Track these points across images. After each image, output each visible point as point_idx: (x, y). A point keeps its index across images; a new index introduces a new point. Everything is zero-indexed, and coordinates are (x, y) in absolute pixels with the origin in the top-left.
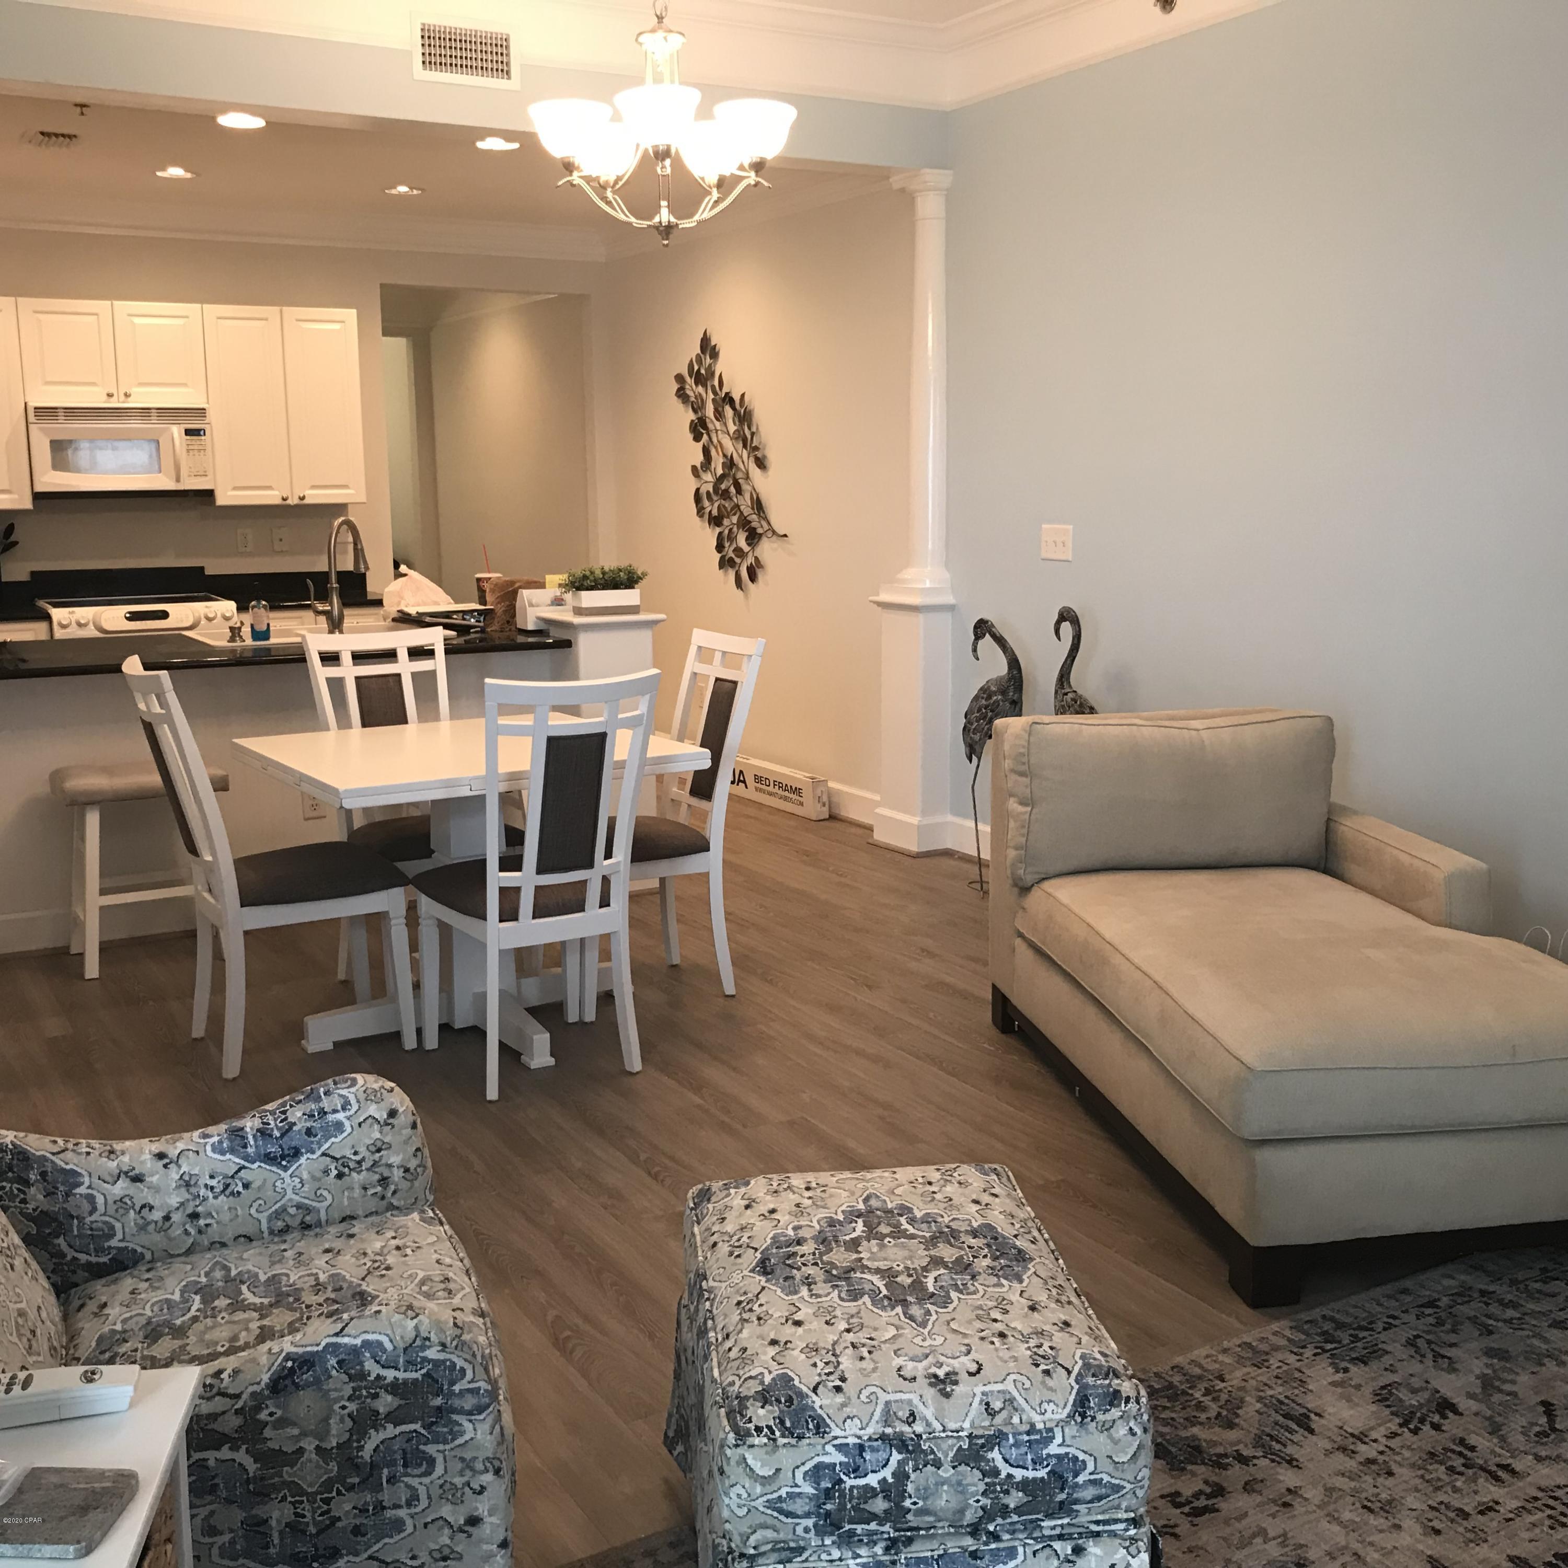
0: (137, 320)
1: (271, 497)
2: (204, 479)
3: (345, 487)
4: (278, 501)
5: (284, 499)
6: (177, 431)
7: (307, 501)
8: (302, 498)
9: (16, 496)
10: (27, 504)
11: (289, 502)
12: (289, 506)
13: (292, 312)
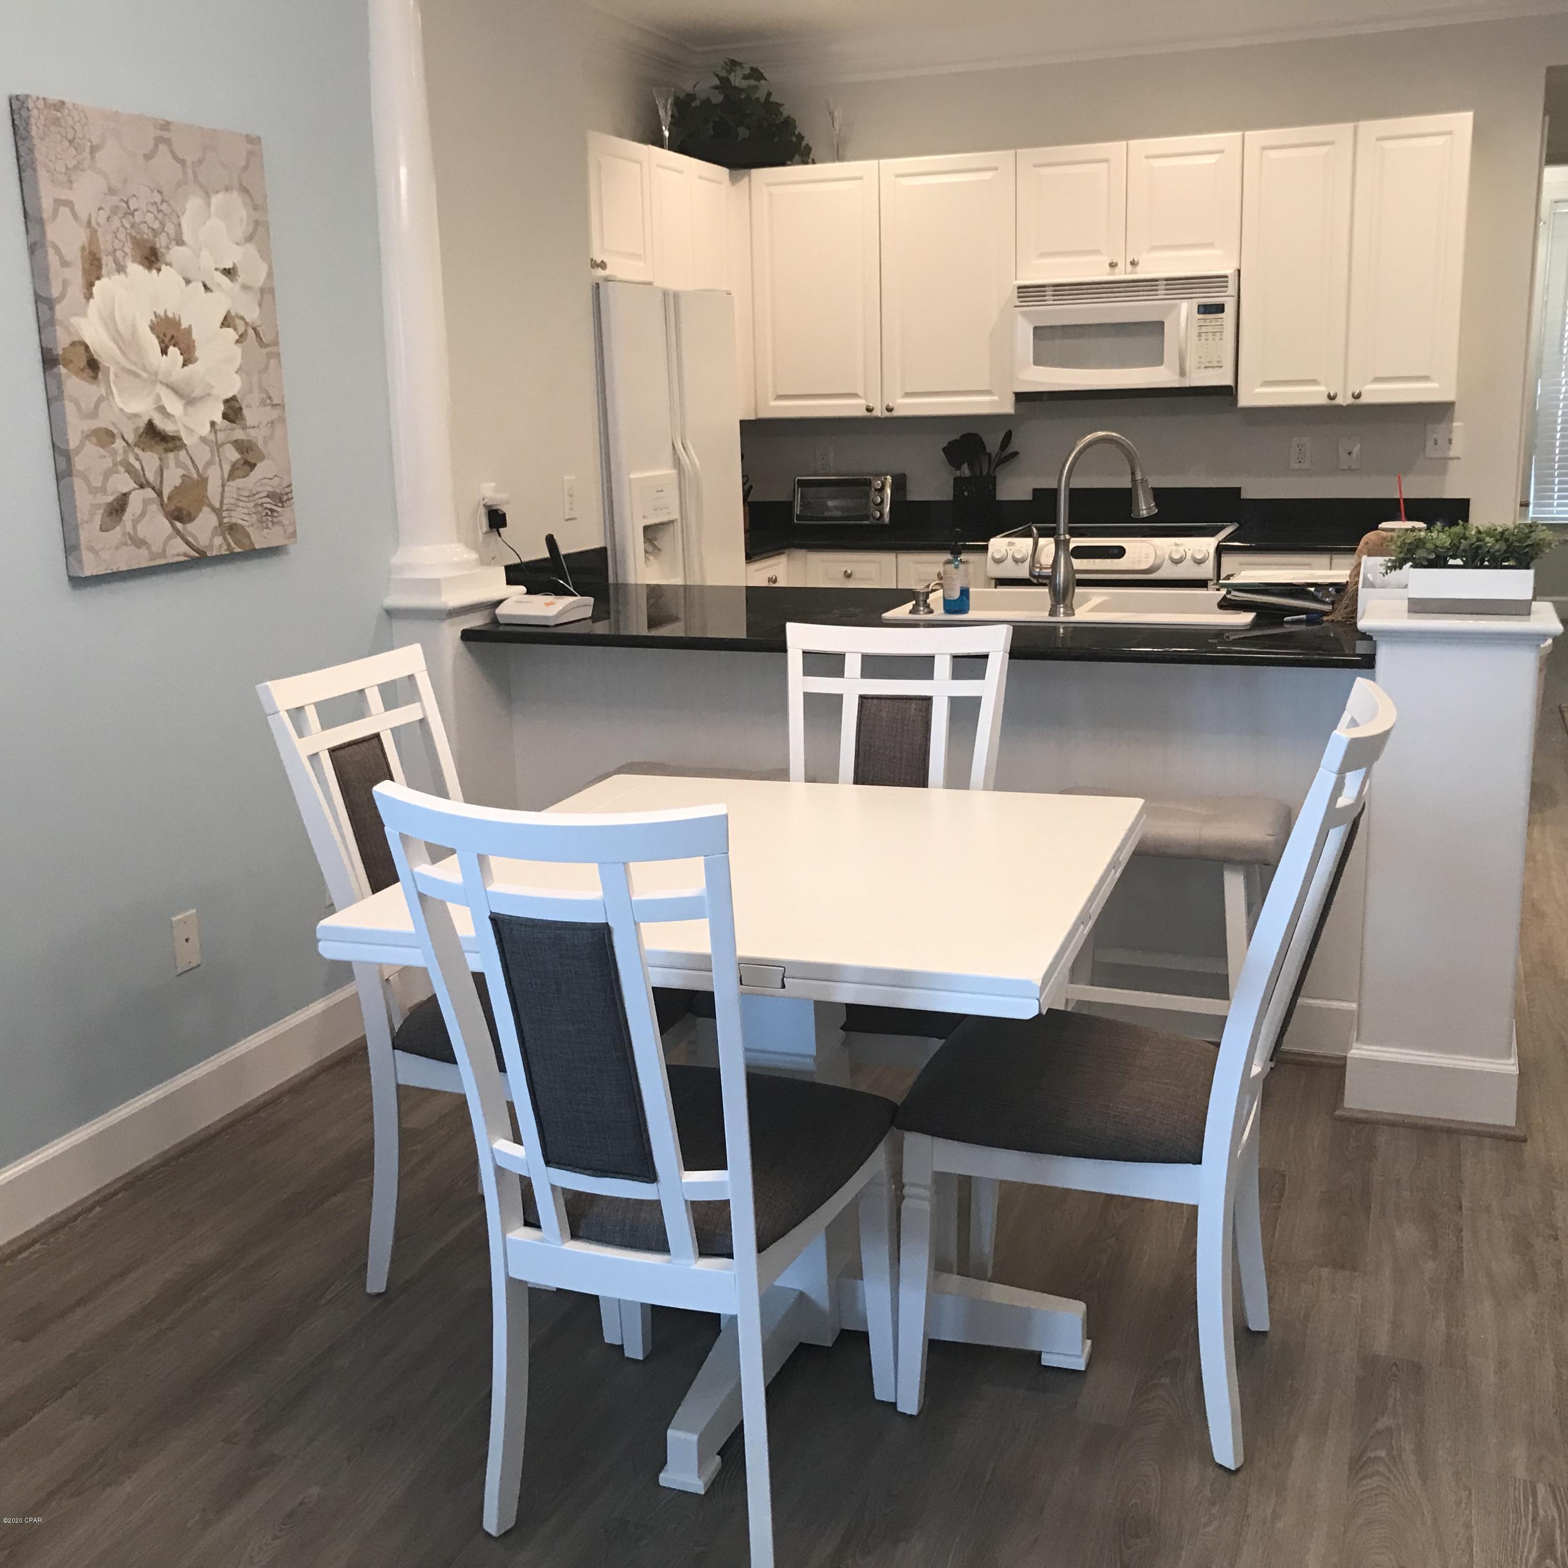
0: (1156, 163)
1: (1314, 395)
2: (1219, 371)
3: (1426, 378)
4: (1323, 400)
5: (1331, 398)
6: (1186, 308)
7: (1364, 400)
8: (1358, 396)
9: (996, 398)
10: (1008, 407)
11: (1340, 401)
12: (1340, 407)
13: (1371, 128)
